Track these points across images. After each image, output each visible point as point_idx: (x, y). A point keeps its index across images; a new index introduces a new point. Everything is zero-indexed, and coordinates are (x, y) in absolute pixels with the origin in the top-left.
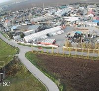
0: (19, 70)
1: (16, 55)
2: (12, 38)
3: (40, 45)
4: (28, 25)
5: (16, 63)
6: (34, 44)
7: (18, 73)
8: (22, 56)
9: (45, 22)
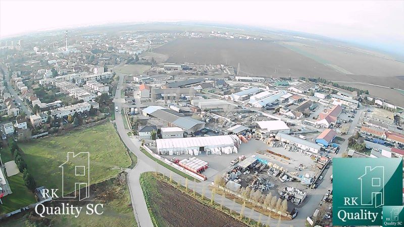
0: (118, 198)
1: (127, 170)
2: (135, 134)
3: (175, 166)
4: (181, 111)
5: (119, 185)
6: (166, 161)
7: (114, 203)
8: (134, 176)
9: (216, 117)
